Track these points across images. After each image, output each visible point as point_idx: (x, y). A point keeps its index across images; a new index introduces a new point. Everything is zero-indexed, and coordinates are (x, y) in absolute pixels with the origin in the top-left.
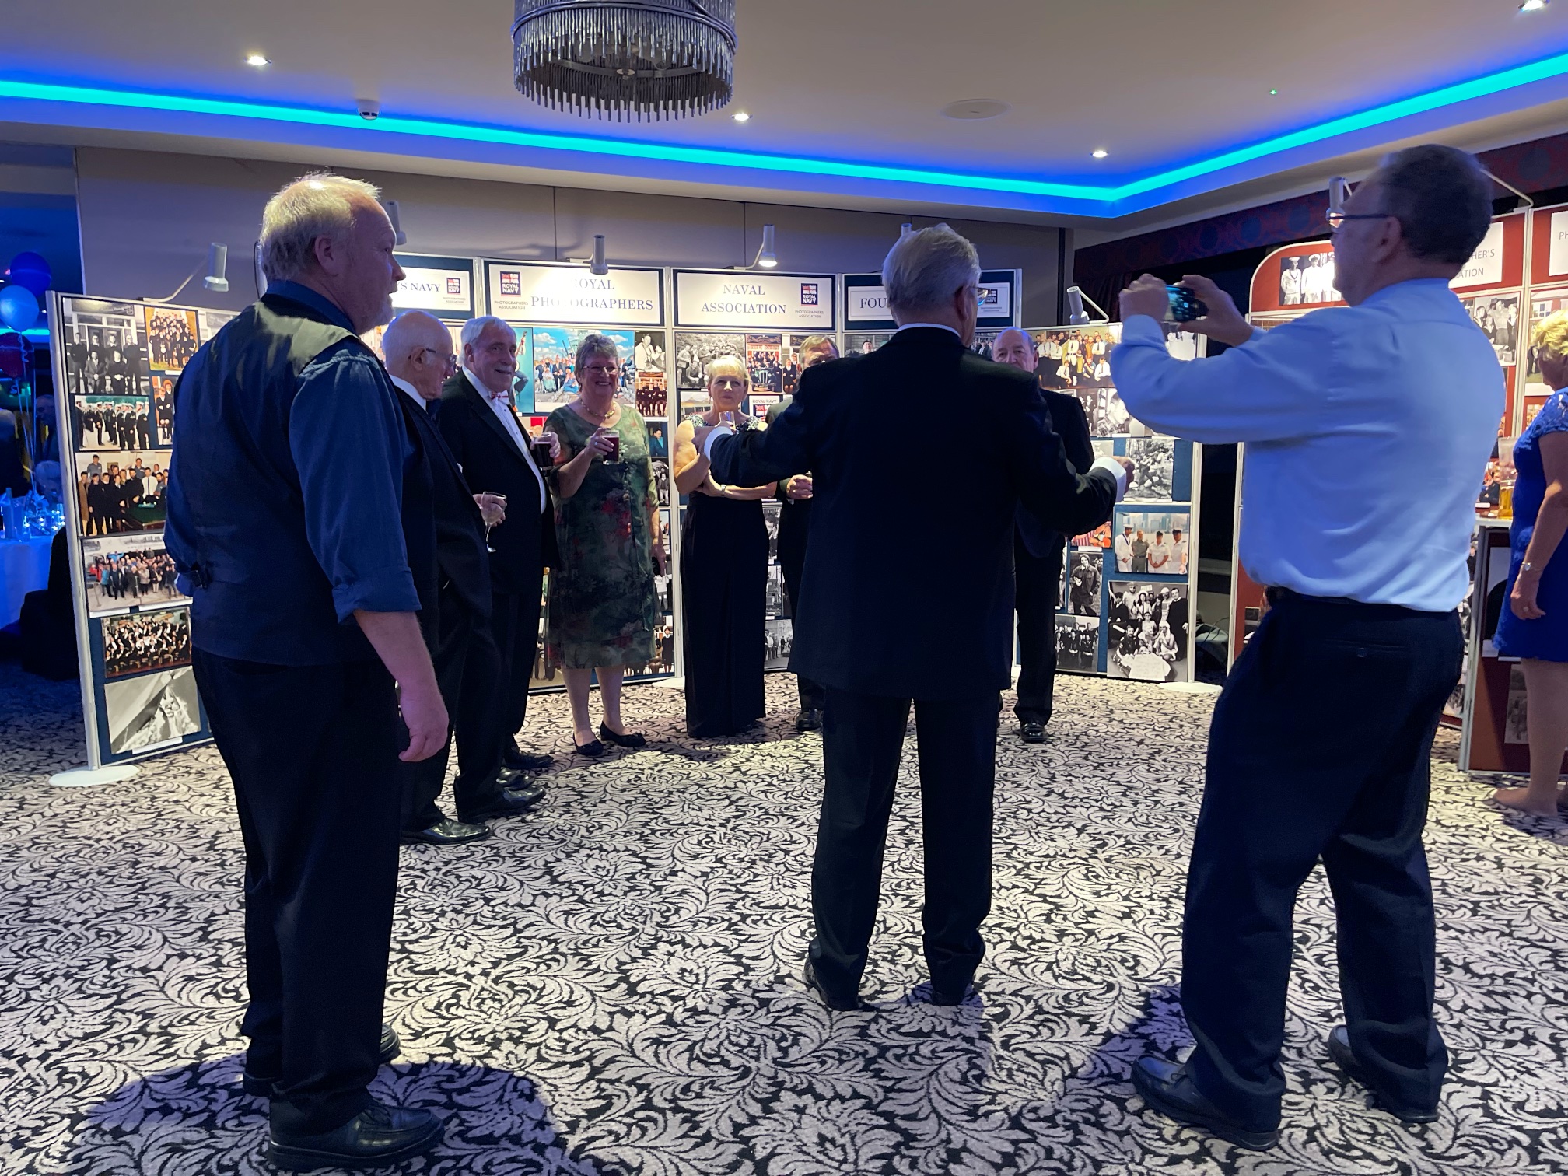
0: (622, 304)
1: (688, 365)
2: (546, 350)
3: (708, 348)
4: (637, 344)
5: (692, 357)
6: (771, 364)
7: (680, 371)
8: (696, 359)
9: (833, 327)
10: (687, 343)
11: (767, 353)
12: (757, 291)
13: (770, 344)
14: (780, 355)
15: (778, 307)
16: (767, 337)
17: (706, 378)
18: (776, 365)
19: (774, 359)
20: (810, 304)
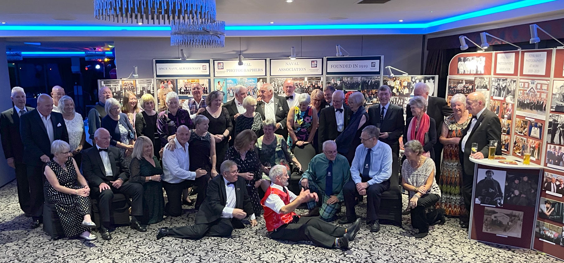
0: (253, 70)
2: (231, 85)
3: (280, 82)
4: (258, 82)
5: (275, 85)
6: (301, 87)
8: (276, 86)
9: (322, 74)
10: (273, 81)
11: (299, 83)
12: (297, 64)
13: (301, 80)
14: (304, 84)
15: (303, 69)
16: (300, 78)
17: (279, 91)
18: (303, 87)
19: (302, 85)
20: (314, 67)
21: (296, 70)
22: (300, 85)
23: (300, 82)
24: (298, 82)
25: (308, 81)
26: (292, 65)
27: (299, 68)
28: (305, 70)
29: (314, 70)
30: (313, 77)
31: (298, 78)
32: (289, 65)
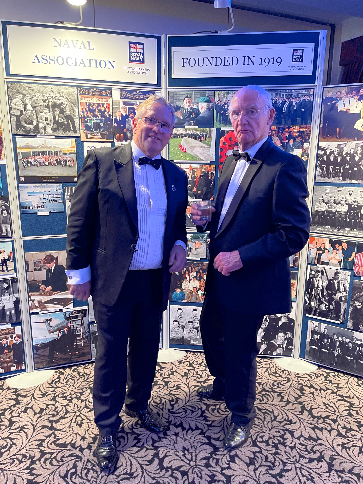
1: (21, 112)
7: (14, 118)
8: (29, 107)
9: (159, 84)
10: (19, 92)
11: (98, 104)
12: (87, 46)
13: (102, 97)
14: (111, 107)
15: (107, 63)
16: (98, 90)
17: (41, 125)
18: (108, 116)
19: (105, 111)
20: (137, 61)
21: (87, 64)
22: (100, 111)
23: (100, 102)
24: (95, 100)
25: (121, 102)
26: (75, 47)
27: (96, 60)
28: (111, 66)
29: (137, 71)
30: (136, 91)
31: (95, 89)
32: (63, 47)
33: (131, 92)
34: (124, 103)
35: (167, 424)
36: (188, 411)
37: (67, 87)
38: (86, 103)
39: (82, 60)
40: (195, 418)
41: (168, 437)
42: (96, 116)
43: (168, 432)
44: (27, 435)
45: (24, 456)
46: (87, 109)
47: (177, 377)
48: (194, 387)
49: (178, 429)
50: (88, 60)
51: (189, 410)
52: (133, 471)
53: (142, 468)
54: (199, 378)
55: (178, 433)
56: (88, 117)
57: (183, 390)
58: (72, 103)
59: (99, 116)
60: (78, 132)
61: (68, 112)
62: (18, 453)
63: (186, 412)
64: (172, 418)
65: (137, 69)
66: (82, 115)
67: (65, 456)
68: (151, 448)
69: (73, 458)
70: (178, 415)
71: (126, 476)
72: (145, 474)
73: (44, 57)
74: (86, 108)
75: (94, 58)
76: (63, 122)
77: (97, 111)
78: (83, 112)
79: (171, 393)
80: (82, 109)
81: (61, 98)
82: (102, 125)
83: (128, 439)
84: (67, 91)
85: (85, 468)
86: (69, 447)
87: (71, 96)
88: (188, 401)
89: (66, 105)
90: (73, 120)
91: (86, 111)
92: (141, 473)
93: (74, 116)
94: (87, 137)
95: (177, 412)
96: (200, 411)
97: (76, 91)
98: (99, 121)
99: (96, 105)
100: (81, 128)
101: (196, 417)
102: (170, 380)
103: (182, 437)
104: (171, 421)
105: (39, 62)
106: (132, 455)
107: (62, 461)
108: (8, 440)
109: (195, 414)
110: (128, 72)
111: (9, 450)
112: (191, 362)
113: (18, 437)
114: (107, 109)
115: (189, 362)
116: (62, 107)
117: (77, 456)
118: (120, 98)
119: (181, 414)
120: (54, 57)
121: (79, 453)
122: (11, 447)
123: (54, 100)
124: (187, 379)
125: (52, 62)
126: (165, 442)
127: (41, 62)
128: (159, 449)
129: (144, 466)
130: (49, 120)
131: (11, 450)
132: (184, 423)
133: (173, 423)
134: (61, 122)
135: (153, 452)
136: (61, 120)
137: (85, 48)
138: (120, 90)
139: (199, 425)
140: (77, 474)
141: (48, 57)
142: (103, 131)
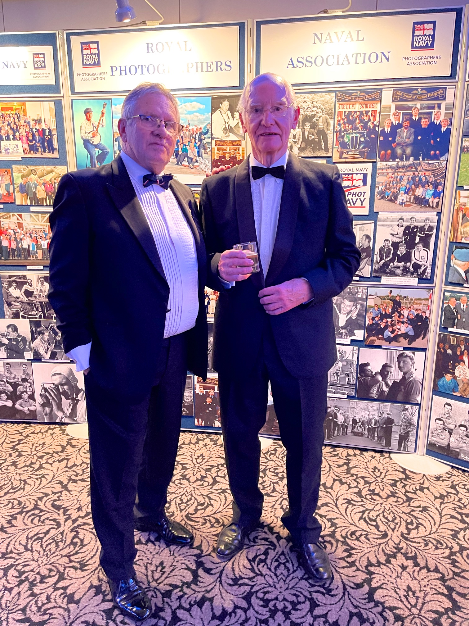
0: (199, 67)
13: (366, 102)
14: (378, 115)
15: (380, 55)
16: (363, 94)
18: (372, 127)
19: (369, 120)
20: (424, 47)
21: (352, 60)
23: (364, 109)
25: (394, 106)
26: (339, 40)
27: (365, 54)
28: (384, 59)
29: (422, 60)
30: (417, 89)
31: (359, 92)
32: (325, 42)
33: (409, 91)
34: (397, 108)
35: (395, 551)
36: (430, 545)
37: (324, 94)
38: (345, 112)
39: (346, 56)
40: (437, 556)
41: (390, 566)
42: (356, 128)
43: (393, 560)
44: (226, 499)
45: (217, 521)
46: (345, 120)
47: (427, 496)
48: (449, 516)
49: (408, 561)
50: (355, 56)
51: (433, 543)
52: (331, 587)
53: (345, 589)
54: (460, 508)
55: (407, 567)
56: (345, 130)
57: (431, 516)
58: (327, 114)
59: (360, 128)
60: (330, 150)
61: (321, 125)
62: (213, 516)
63: (426, 545)
64: (403, 545)
65: (422, 57)
66: (338, 128)
67: (259, 537)
68: (364, 570)
69: (267, 543)
70: (414, 545)
71: (322, 590)
72: (346, 597)
73: (300, 60)
74: (343, 120)
75: (362, 52)
76: (314, 139)
77: (358, 121)
78: (340, 125)
79: (412, 513)
80: (339, 121)
81: (315, 109)
82: (362, 139)
83: (337, 547)
84: (323, 99)
85: (277, 560)
86: (266, 529)
87: (327, 105)
88: (434, 533)
89: (320, 117)
90: (325, 136)
91: (344, 122)
92: (341, 594)
93: (328, 130)
94: (341, 157)
95: (414, 540)
96: (447, 552)
97: (334, 98)
98: (359, 135)
99: (358, 113)
100: (334, 146)
101: (440, 556)
102: (414, 496)
103: (411, 573)
104: (402, 548)
105: (294, 67)
106: (337, 568)
107: (254, 542)
108: (207, 499)
109: (439, 551)
110: (408, 64)
111: (205, 509)
112: (455, 483)
113: (217, 499)
114: (372, 118)
115: (453, 482)
116: (314, 120)
117: (272, 543)
118: (393, 101)
119: (418, 545)
120: (312, 58)
121: (275, 541)
122: (207, 507)
123: (306, 113)
124: (441, 503)
125: (309, 64)
126: (384, 571)
127: (295, 66)
128: (374, 576)
129: (348, 589)
130: (297, 137)
131: (207, 510)
132: (419, 557)
133: (403, 551)
134: (310, 139)
135: (365, 576)
136: (311, 137)
137: (353, 40)
138: (394, 90)
139: (441, 568)
140: (266, 563)
141: (305, 59)
142: (364, 148)
